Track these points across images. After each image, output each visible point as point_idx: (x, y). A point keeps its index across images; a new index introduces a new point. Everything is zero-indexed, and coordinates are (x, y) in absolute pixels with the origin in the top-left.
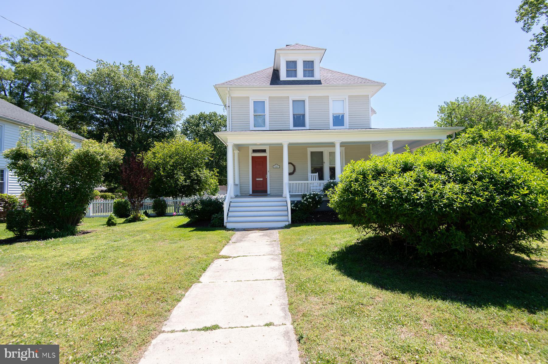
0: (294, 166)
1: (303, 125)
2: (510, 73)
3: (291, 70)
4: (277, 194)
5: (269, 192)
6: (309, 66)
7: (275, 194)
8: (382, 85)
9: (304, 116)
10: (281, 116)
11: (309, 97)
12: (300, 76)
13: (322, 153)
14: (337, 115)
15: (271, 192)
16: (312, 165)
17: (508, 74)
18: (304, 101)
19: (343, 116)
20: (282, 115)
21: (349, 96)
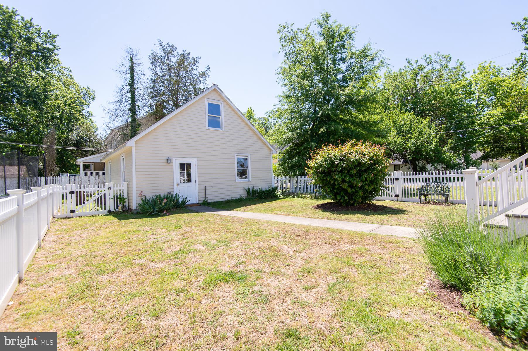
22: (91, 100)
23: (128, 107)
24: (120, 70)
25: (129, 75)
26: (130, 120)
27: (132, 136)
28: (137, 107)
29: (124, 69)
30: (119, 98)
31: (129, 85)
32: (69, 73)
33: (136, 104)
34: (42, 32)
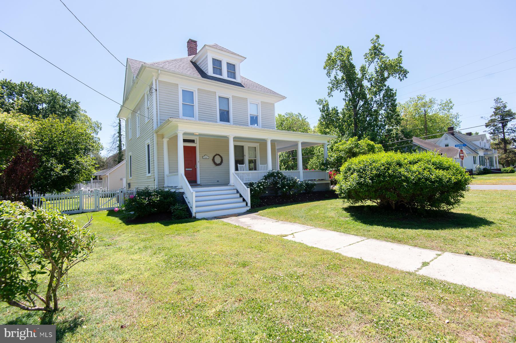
0: (221, 157)
1: (228, 120)
2: (318, 100)
3: (216, 68)
4: (207, 184)
5: (199, 182)
6: (232, 68)
7: (204, 184)
8: (284, 98)
9: (228, 112)
10: (209, 109)
11: (232, 96)
12: (225, 76)
13: (243, 147)
14: (253, 116)
15: (202, 182)
16: (235, 156)
17: (316, 101)
18: (228, 99)
19: (257, 117)
20: (211, 109)
21: (261, 101)
22: (99, 130)
23: (117, 145)
24: (113, 125)
25: (118, 128)
26: (118, 152)
27: (119, 162)
28: (122, 145)
29: (115, 125)
30: (112, 141)
31: (118, 133)
32: (85, 113)
33: (122, 143)
34: (71, 101)
